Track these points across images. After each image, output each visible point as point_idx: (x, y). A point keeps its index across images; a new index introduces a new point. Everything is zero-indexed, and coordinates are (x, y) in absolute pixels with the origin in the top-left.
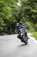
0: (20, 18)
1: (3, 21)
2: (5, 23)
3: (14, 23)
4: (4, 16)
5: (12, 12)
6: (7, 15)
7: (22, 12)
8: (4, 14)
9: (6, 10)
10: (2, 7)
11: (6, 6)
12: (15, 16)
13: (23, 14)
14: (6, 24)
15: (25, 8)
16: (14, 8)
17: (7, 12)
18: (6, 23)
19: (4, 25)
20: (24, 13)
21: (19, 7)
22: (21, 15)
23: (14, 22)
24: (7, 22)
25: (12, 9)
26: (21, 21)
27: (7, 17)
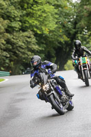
0: (76, 33)
1: (34, 40)
2: (39, 43)
3: (60, 43)
4: (37, 28)
5: (57, 16)
6: (46, 25)
7: (81, 18)
8: (36, 22)
9: (43, 12)
10: (32, 5)
11: (41, 4)
12: (64, 26)
13: (83, 23)
14: (42, 45)
15: (88, 7)
16: (62, 8)
17: (45, 17)
18: (43, 43)
19: (36, 47)
20: (87, 19)
21: (75, 6)
22: (78, 26)
23: (62, 40)
24: (45, 40)
25: (56, 11)
26: (79, 38)
27: (44, 28)
